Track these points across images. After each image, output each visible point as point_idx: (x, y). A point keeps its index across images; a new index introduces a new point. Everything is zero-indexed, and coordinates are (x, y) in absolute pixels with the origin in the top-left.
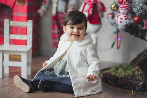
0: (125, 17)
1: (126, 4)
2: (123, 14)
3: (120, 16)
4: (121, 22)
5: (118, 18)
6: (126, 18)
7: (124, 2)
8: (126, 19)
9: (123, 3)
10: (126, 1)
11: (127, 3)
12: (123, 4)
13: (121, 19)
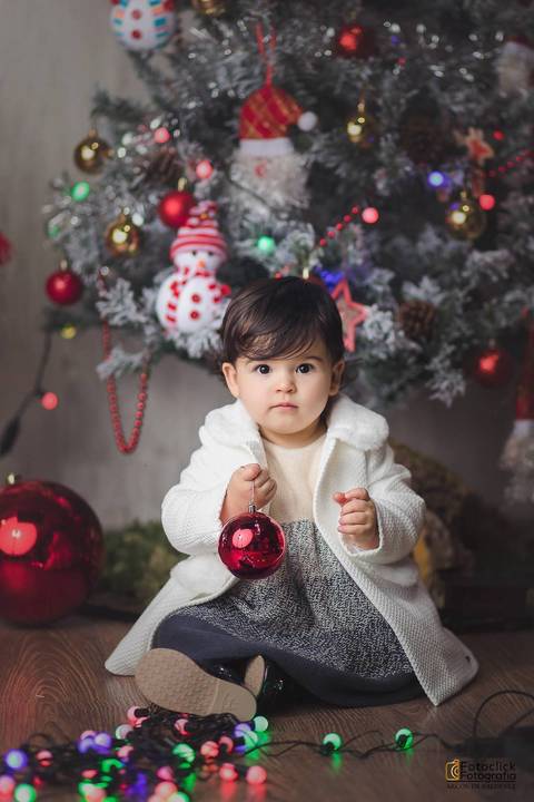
0: (212, 287)
1: (207, 223)
2: (198, 274)
3: (184, 283)
4: (195, 315)
5: (177, 294)
6: (217, 292)
7: (198, 216)
8: (216, 300)
9: (193, 221)
10: (207, 212)
11: (208, 218)
12: (192, 227)
13: (196, 299)
